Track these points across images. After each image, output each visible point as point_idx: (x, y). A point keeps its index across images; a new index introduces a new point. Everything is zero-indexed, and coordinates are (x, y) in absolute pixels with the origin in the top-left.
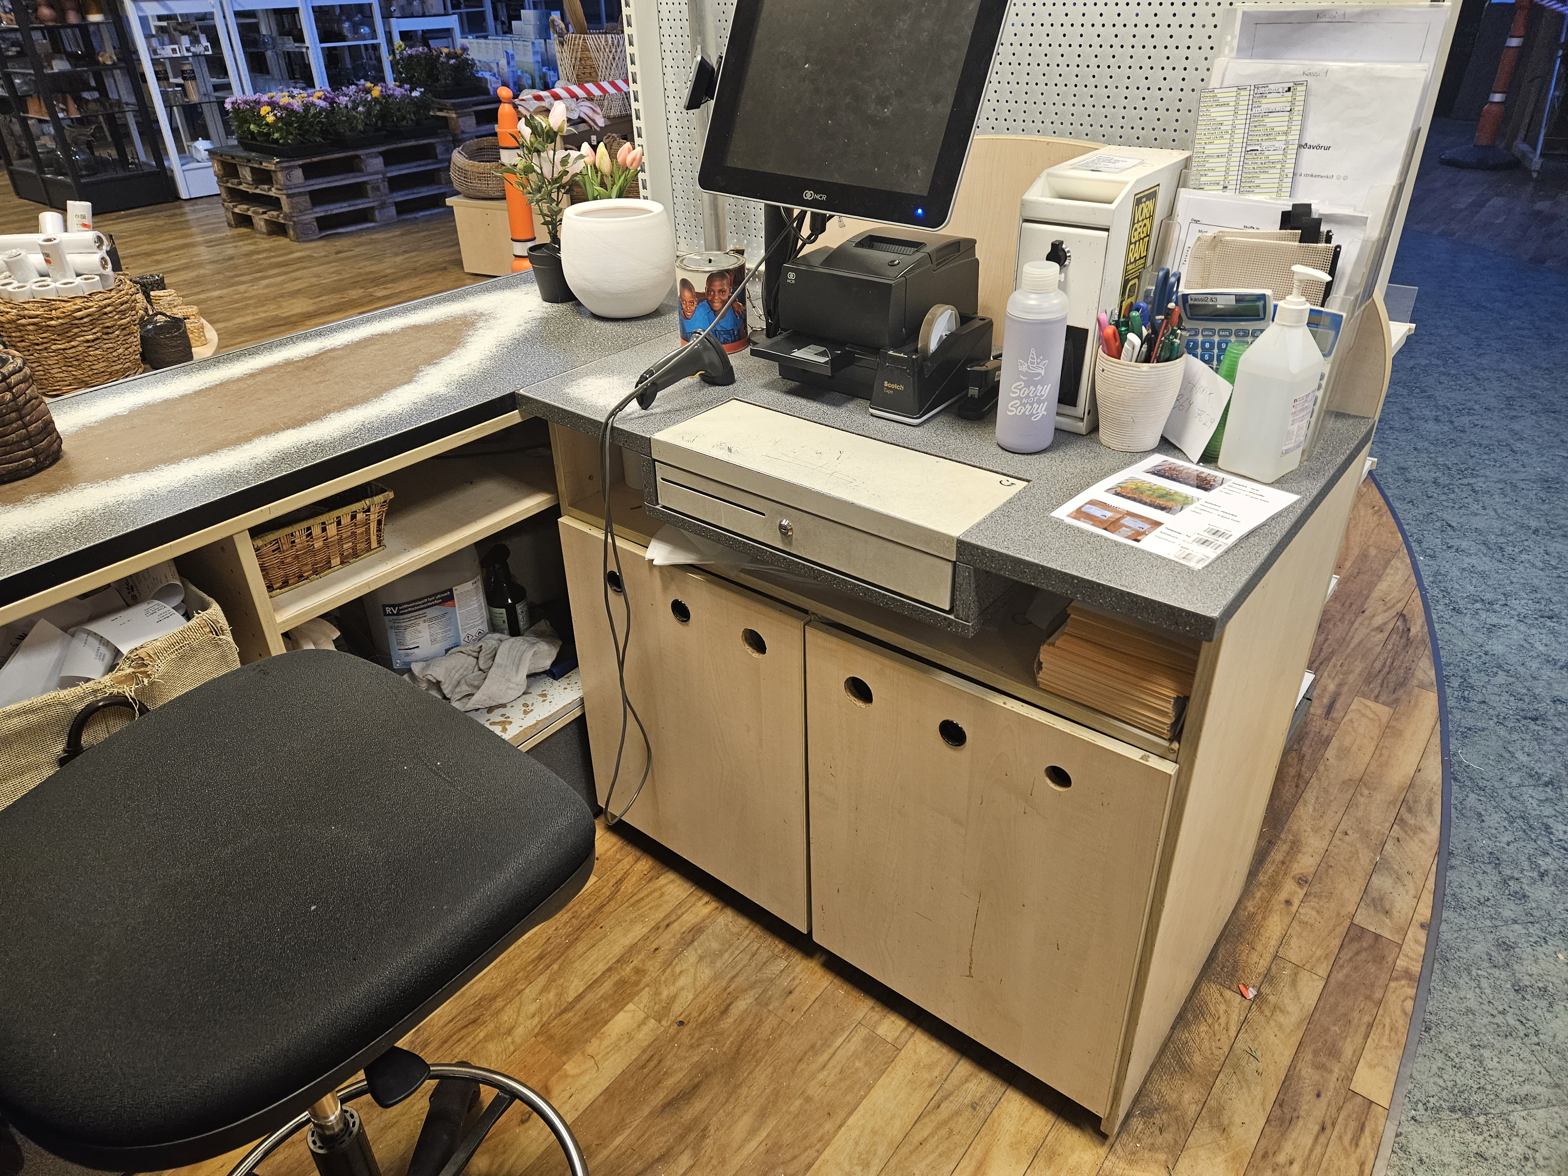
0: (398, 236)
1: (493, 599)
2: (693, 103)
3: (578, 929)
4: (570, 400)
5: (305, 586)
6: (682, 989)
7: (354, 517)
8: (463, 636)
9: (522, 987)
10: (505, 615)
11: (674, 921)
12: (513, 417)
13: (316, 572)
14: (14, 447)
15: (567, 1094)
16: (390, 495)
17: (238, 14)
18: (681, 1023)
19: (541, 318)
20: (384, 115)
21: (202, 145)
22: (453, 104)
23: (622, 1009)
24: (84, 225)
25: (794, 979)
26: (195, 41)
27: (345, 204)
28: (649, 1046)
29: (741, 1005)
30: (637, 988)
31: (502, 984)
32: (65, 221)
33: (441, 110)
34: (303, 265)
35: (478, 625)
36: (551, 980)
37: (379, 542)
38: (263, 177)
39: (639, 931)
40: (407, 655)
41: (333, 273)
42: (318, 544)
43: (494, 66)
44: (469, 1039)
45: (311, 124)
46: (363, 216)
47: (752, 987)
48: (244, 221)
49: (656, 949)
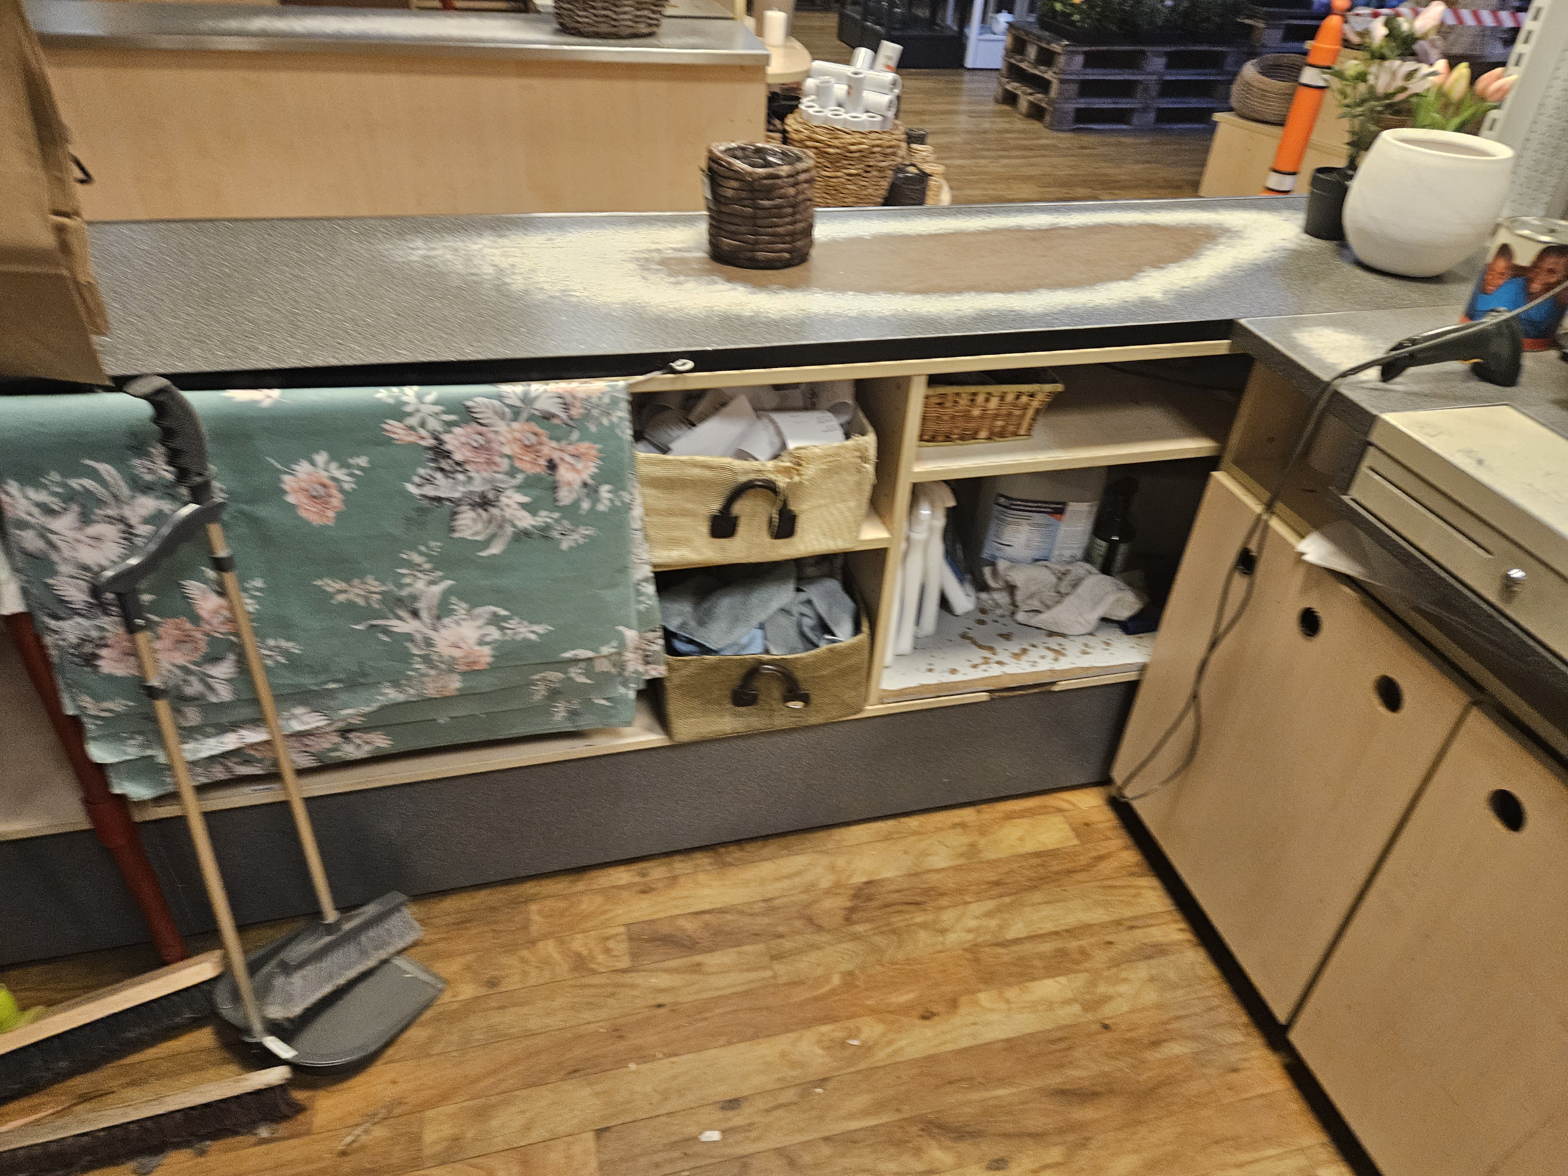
0: (1144, 144)
1: (1100, 529)
3: (1041, 879)
4: (1295, 346)
5: (947, 448)
6: (1120, 995)
7: (1018, 397)
8: (1056, 552)
9: (969, 900)
10: (1103, 549)
11: (1140, 927)
13: (963, 438)
14: (778, 239)
15: (971, 1019)
16: (1059, 387)
18: (1106, 1027)
19: (1293, 250)
21: (1004, 18)
22: (1267, 13)
23: (1054, 977)
24: (888, 67)
25: (1245, 1060)
27: (1109, 100)
28: (1067, 1026)
29: (1176, 1049)
30: (1077, 967)
31: (954, 886)
32: (874, 60)
33: (1249, 17)
34: (1046, 153)
35: (1073, 548)
36: (998, 910)
37: (1029, 429)
38: (1046, 58)
39: (1098, 915)
40: (998, 549)
41: (1069, 166)
42: (976, 412)
44: (908, 916)
46: (1120, 117)
47: (1195, 1038)
48: (1010, 99)
49: (1110, 943)
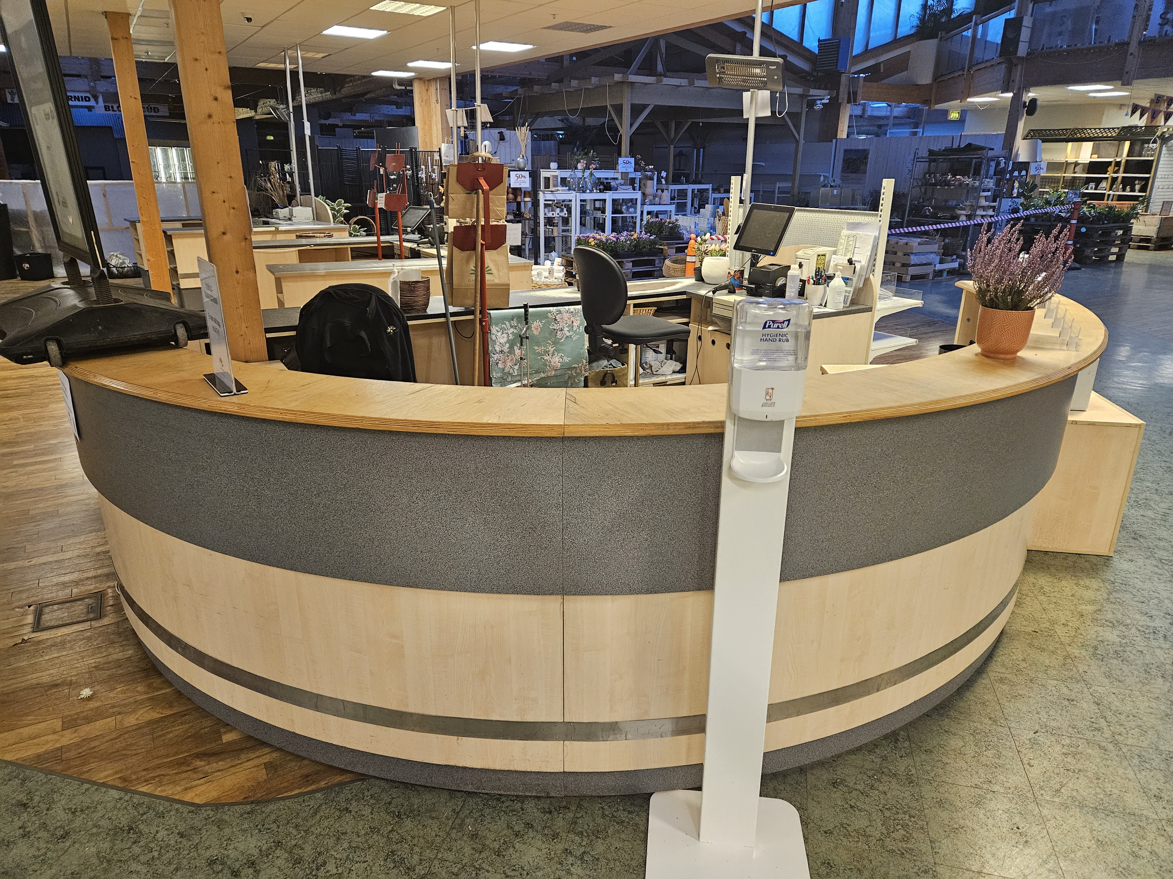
1: (668, 349)
2: (736, 233)
4: (698, 293)
10: (670, 354)
12: (684, 297)
17: (581, 201)
19: (694, 282)
20: (636, 246)
22: (667, 243)
26: (562, 211)
33: (661, 245)
43: (688, 228)
45: (607, 247)
